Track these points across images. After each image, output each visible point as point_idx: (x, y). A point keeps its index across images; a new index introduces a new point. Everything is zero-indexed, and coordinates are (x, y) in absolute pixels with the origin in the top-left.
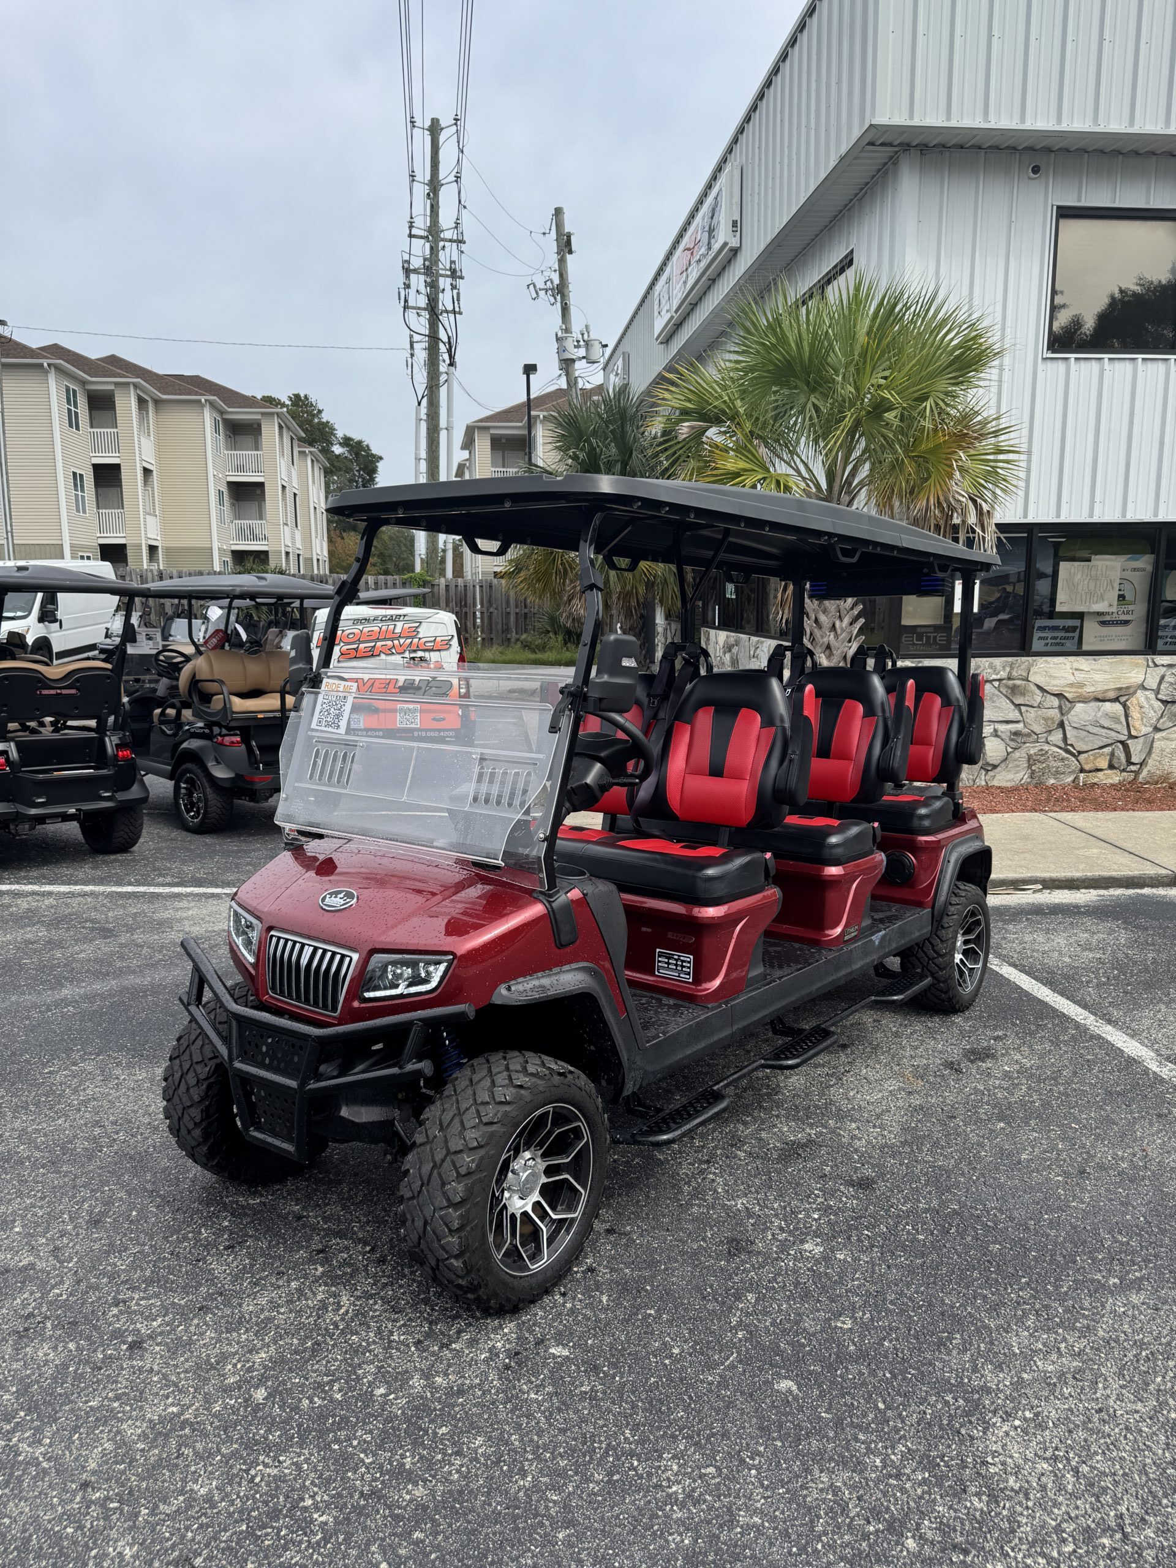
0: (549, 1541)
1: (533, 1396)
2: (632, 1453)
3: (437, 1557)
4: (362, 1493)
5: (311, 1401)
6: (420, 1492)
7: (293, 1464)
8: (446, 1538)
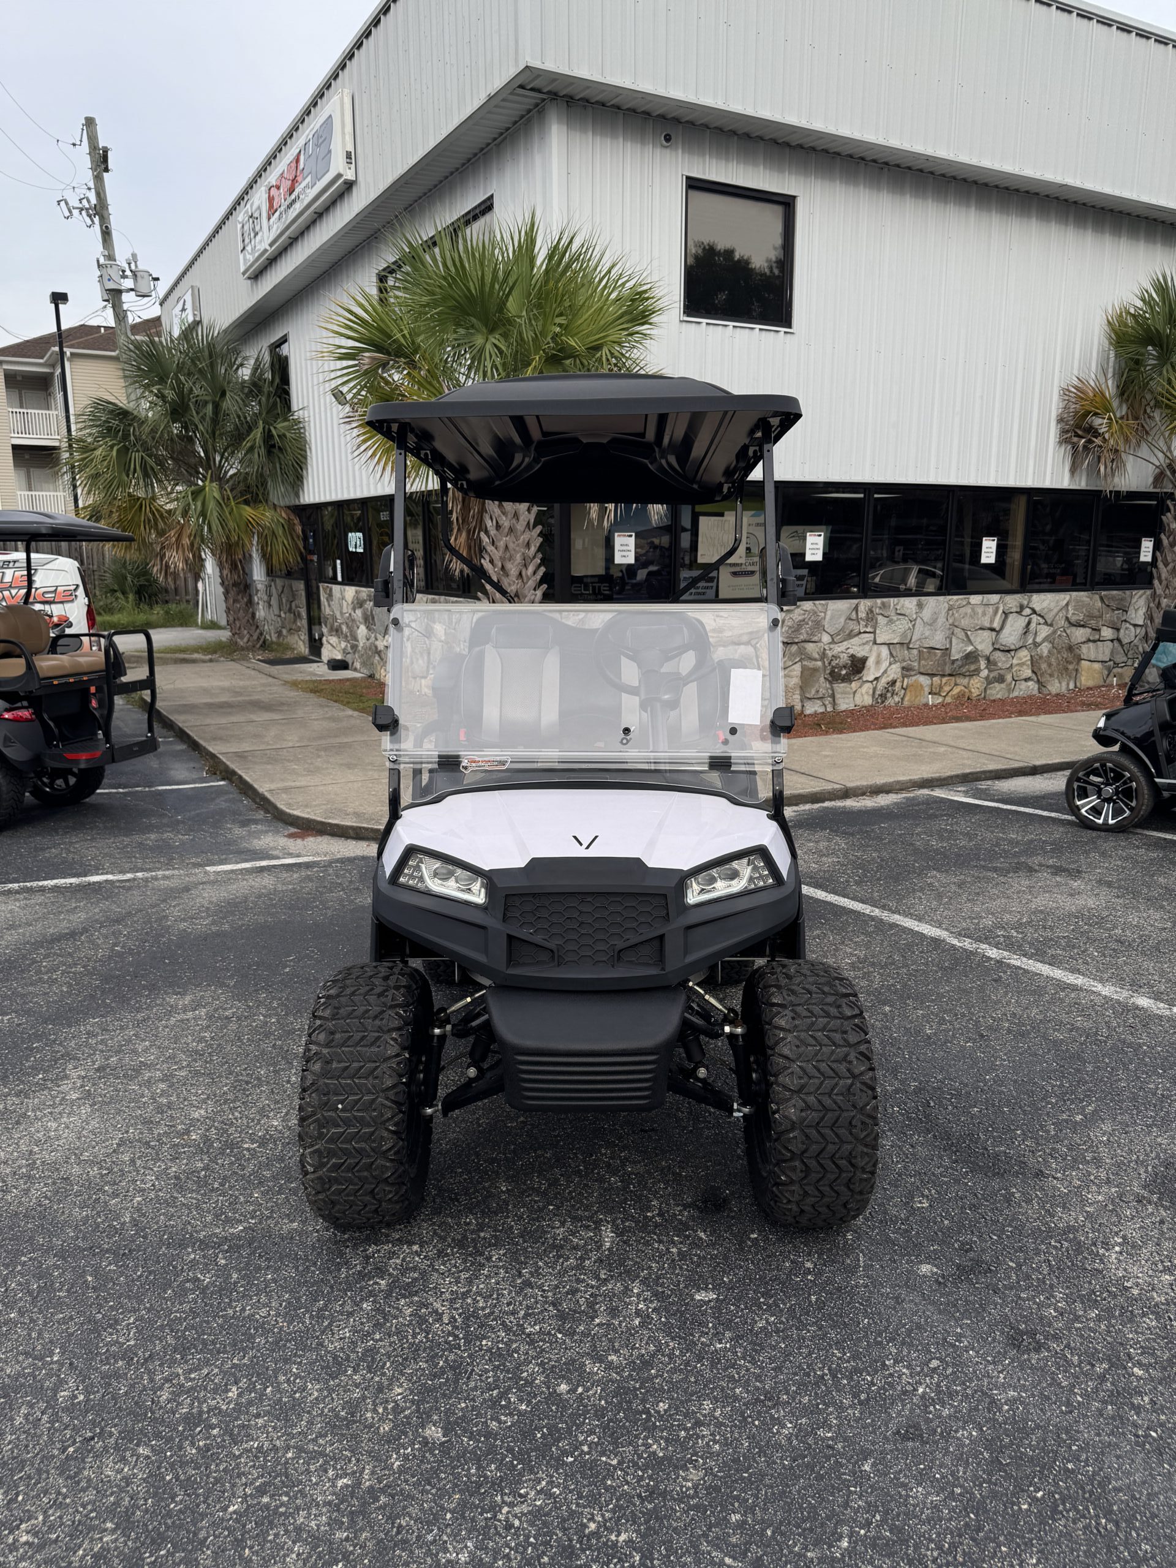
0: (860, 1478)
1: (719, 1346)
2: (857, 1370)
3: (773, 1532)
4: (639, 1496)
5: (500, 1422)
6: (695, 1475)
7: (539, 1493)
8: (765, 1510)
